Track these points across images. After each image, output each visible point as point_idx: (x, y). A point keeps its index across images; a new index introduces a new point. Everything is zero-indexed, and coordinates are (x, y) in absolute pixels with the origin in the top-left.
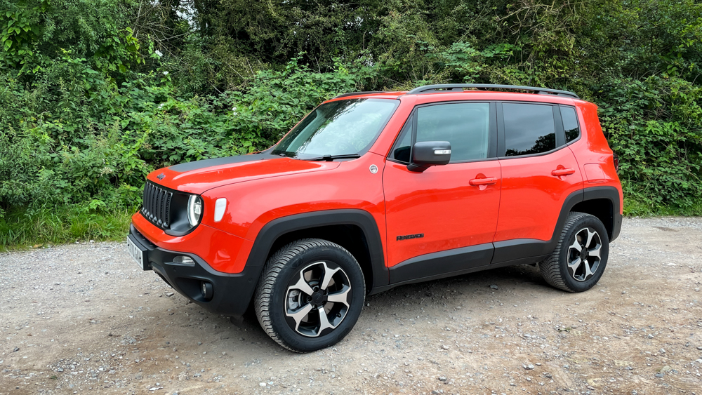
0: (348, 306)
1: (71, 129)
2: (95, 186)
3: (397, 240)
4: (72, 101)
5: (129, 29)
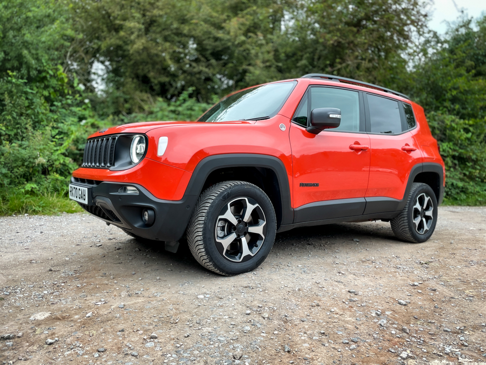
0: (264, 237)
1: (12, 133)
2: (30, 174)
3: (300, 186)
4: (14, 111)
5: (60, 67)
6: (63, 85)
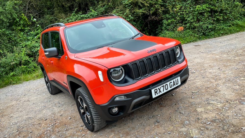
5: (23, 14)
6: (27, 22)
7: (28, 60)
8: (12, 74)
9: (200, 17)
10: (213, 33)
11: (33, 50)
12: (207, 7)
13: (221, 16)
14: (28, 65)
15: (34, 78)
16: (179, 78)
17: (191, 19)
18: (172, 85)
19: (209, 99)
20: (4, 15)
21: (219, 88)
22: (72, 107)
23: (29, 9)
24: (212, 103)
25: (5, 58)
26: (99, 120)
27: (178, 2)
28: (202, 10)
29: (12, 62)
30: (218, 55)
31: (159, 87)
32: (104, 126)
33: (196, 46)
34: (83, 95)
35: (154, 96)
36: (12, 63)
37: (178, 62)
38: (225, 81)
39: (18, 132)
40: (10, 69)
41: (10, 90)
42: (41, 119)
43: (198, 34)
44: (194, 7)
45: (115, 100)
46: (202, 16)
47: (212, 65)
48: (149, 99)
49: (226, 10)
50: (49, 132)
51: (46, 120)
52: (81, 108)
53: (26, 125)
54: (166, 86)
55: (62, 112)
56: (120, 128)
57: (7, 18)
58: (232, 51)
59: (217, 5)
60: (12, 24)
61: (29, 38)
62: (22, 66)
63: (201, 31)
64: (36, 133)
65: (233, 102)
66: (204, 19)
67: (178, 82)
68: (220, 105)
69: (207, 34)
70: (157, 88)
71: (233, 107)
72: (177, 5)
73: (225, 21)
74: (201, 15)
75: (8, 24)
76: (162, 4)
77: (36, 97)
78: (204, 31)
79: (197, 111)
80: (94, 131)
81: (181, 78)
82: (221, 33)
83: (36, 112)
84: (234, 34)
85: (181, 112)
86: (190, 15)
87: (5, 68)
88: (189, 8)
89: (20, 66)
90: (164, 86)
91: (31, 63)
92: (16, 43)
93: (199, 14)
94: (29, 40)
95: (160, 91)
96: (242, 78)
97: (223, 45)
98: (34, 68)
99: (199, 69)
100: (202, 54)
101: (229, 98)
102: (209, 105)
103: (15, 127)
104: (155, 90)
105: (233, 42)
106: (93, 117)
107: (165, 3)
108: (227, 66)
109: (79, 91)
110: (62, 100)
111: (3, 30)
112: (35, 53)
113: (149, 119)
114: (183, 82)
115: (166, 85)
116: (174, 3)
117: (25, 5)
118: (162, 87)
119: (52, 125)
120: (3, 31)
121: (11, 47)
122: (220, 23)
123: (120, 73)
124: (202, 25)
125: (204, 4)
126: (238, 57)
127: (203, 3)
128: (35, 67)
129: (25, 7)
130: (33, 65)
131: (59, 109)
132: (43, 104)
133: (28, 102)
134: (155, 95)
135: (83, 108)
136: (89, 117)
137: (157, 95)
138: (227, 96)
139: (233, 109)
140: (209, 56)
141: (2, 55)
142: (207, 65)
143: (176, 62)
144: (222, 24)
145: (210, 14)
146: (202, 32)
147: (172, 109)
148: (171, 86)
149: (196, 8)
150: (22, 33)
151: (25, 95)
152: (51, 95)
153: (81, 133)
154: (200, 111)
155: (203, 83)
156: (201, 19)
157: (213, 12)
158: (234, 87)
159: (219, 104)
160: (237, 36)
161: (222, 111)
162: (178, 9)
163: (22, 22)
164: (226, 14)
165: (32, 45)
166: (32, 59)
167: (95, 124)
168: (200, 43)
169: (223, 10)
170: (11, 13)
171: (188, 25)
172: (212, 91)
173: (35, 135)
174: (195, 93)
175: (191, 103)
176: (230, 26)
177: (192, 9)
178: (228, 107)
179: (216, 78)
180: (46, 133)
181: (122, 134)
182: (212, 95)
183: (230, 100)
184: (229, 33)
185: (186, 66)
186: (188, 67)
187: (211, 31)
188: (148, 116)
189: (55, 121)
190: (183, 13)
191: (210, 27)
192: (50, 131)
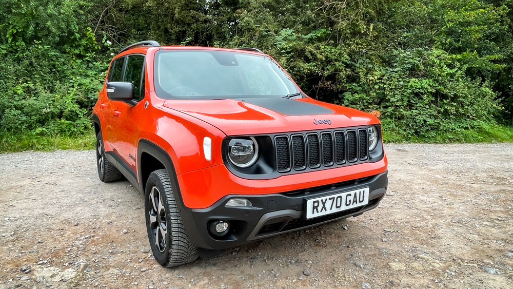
4: (41, 71)
5: (89, 28)
6: (93, 43)
7: (75, 112)
8: (39, 130)
9: (415, 99)
10: (433, 133)
11: (90, 96)
12: (429, 85)
13: (452, 106)
14: (74, 121)
15: (78, 148)
16: (367, 190)
17: (398, 101)
18: (350, 201)
19: (417, 249)
20: (55, 21)
21: (439, 232)
22: (136, 212)
23: (102, 22)
24: (423, 258)
25: (34, 98)
26: (183, 244)
27: (378, 65)
28: (419, 89)
29: (46, 107)
30: (439, 174)
31: (324, 198)
32: (191, 259)
33: (399, 150)
34: (161, 183)
35: (310, 215)
36: (44, 110)
37: (370, 158)
38: (452, 221)
39: (15, 237)
40: (39, 120)
41: (26, 159)
42: (68, 221)
43: (405, 131)
44: (407, 79)
45: (227, 204)
46: (419, 100)
47: (428, 188)
48: (298, 219)
49: (464, 98)
50: (76, 249)
51: (77, 225)
52: (152, 212)
53: (33, 227)
54: (339, 199)
55: (113, 218)
56: (224, 272)
57: (59, 28)
58: (467, 172)
59: (449, 85)
60: (65, 41)
61: (90, 72)
62: (63, 120)
63: (413, 126)
64: (50, 245)
65: (466, 264)
66: (420, 106)
67: (363, 197)
68: (438, 265)
69: (422, 133)
70: (319, 199)
71: (466, 272)
72: (376, 71)
73: (459, 116)
74: (416, 98)
75: (57, 39)
76: (349, 62)
77: (71, 181)
78: (417, 127)
79: (390, 267)
80: (168, 266)
81: (370, 192)
82: (448, 137)
83: (61, 206)
84: (471, 144)
85: (358, 262)
86: (397, 92)
87: (31, 116)
88: (396, 80)
89: (58, 119)
90: (333, 198)
91: (80, 117)
92: (63, 77)
93: (413, 95)
94: (88, 76)
95: (324, 207)
96: (487, 223)
97: (450, 158)
98: (83, 128)
99: (402, 192)
100: (409, 167)
101: (458, 254)
102: (416, 260)
103: (13, 226)
104: (314, 202)
105: (469, 157)
106: (173, 234)
107: (353, 63)
108: (456, 196)
109: (156, 176)
110: (121, 195)
111: (46, 47)
112: (92, 102)
113: (288, 266)
114: (374, 202)
115: (338, 197)
116: (370, 66)
117: (97, 13)
118: (330, 199)
119: (86, 237)
120: (45, 50)
121: (52, 83)
122: (449, 119)
123: (248, 153)
124: (416, 116)
125: (425, 78)
126: (477, 184)
127: (423, 76)
128: (86, 128)
129: (97, 17)
130: (84, 124)
131: (108, 210)
132: (80, 195)
133: (53, 186)
134: (313, 213)
135: (156, 213)
136: (164, 233)
137: (316, 215)
138: (453, 251)
139: (467, 278)
140: (423, 172)
141: (32, 92)
142: (417, 187)
143: (366, 157)
144: (452, 121)
145: (433, 99)
146: (413, 129)
147: (338, 253)
148: (348, 203)
149: (409, 82)
150: (79, 61)
151: (51, 173)
152: (101, 182)
153: (141, 264)
154: (397, 269)
155: (408, 217)
156: (416, 104)
157: (439, 96)
158: (469, 235)
159: (437, 261)
160: (478, 148)
161: (444, 277)
162: (376, 77)
163: (84, 42)
164: (462, 104)
165: (91, 86)
166: (85, 111)
167: (174, 251)
168: (406, 146)
169: (459, 97)
170: (68, 21)
171: (390, 109)
172: (424, 236)
173: (46, 249)
174: (389, 233)
175: (379, 249)
176: (466, 128)
177: (401, 83)
178: (455, 272)
179: (435, 213)
180: (69, 249)
181: (226, 284)
182: (423, 242)
183: (461, 259)
184: (464, 141)
185: (384, 169)
186: (386, 174)
187: (430, 129)
188: (287, 259)
189: (94, 231)
190: (385, 86)
191: (430, 121)
192: (78, 248)
